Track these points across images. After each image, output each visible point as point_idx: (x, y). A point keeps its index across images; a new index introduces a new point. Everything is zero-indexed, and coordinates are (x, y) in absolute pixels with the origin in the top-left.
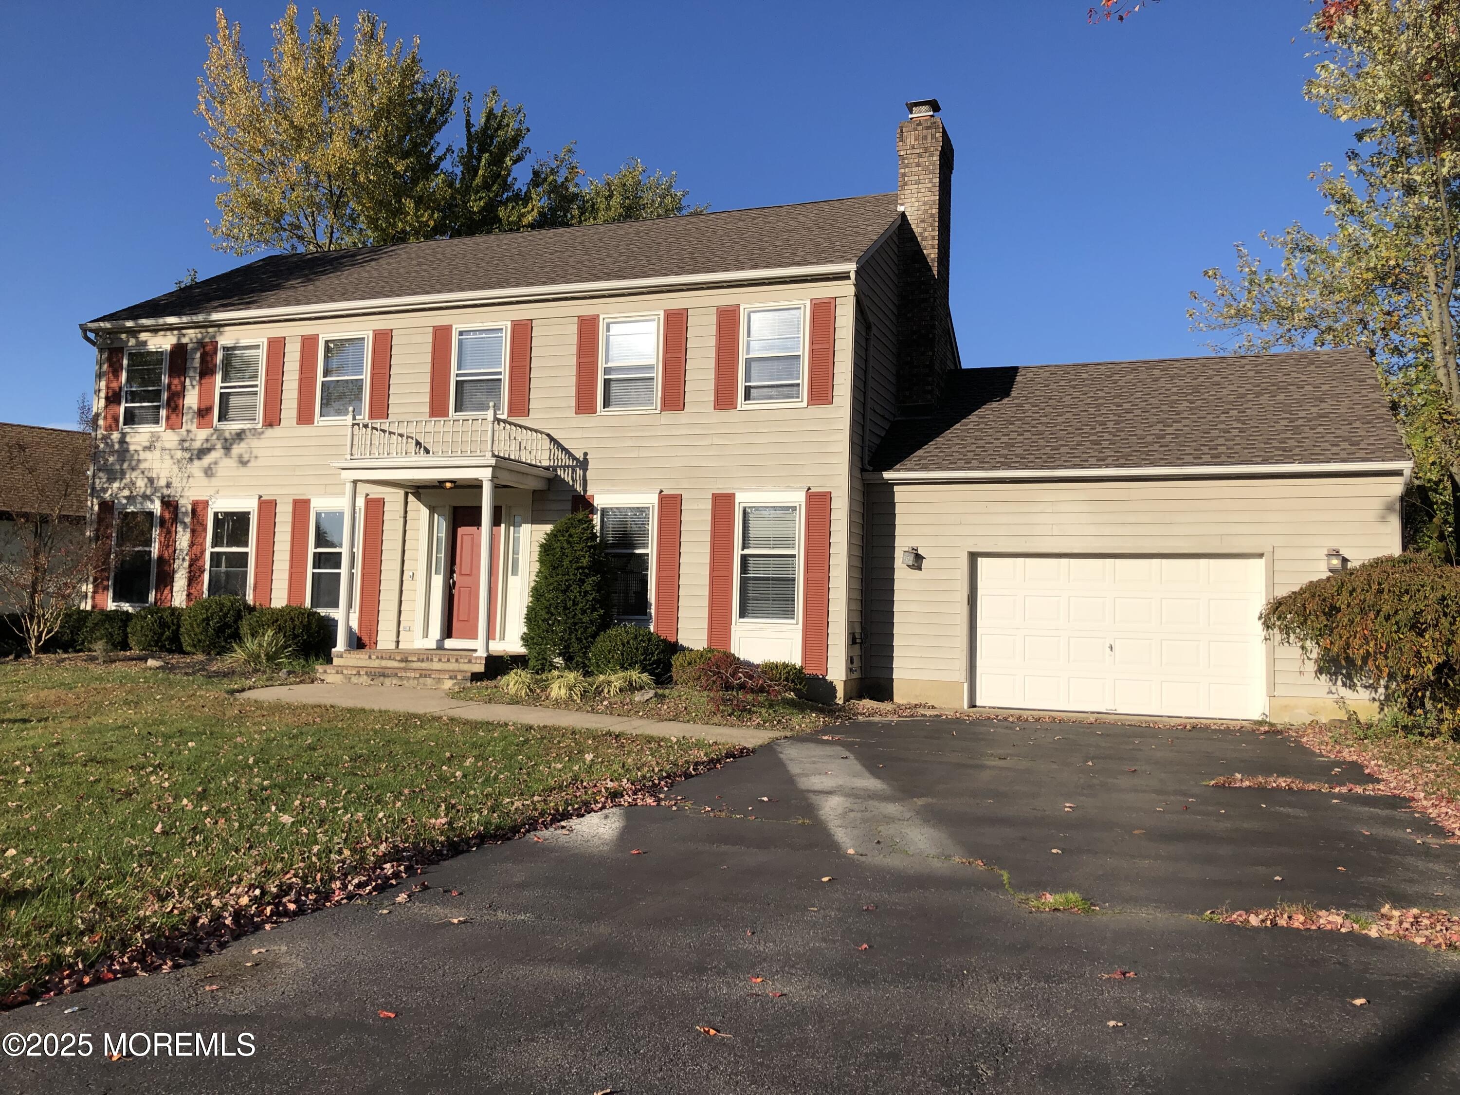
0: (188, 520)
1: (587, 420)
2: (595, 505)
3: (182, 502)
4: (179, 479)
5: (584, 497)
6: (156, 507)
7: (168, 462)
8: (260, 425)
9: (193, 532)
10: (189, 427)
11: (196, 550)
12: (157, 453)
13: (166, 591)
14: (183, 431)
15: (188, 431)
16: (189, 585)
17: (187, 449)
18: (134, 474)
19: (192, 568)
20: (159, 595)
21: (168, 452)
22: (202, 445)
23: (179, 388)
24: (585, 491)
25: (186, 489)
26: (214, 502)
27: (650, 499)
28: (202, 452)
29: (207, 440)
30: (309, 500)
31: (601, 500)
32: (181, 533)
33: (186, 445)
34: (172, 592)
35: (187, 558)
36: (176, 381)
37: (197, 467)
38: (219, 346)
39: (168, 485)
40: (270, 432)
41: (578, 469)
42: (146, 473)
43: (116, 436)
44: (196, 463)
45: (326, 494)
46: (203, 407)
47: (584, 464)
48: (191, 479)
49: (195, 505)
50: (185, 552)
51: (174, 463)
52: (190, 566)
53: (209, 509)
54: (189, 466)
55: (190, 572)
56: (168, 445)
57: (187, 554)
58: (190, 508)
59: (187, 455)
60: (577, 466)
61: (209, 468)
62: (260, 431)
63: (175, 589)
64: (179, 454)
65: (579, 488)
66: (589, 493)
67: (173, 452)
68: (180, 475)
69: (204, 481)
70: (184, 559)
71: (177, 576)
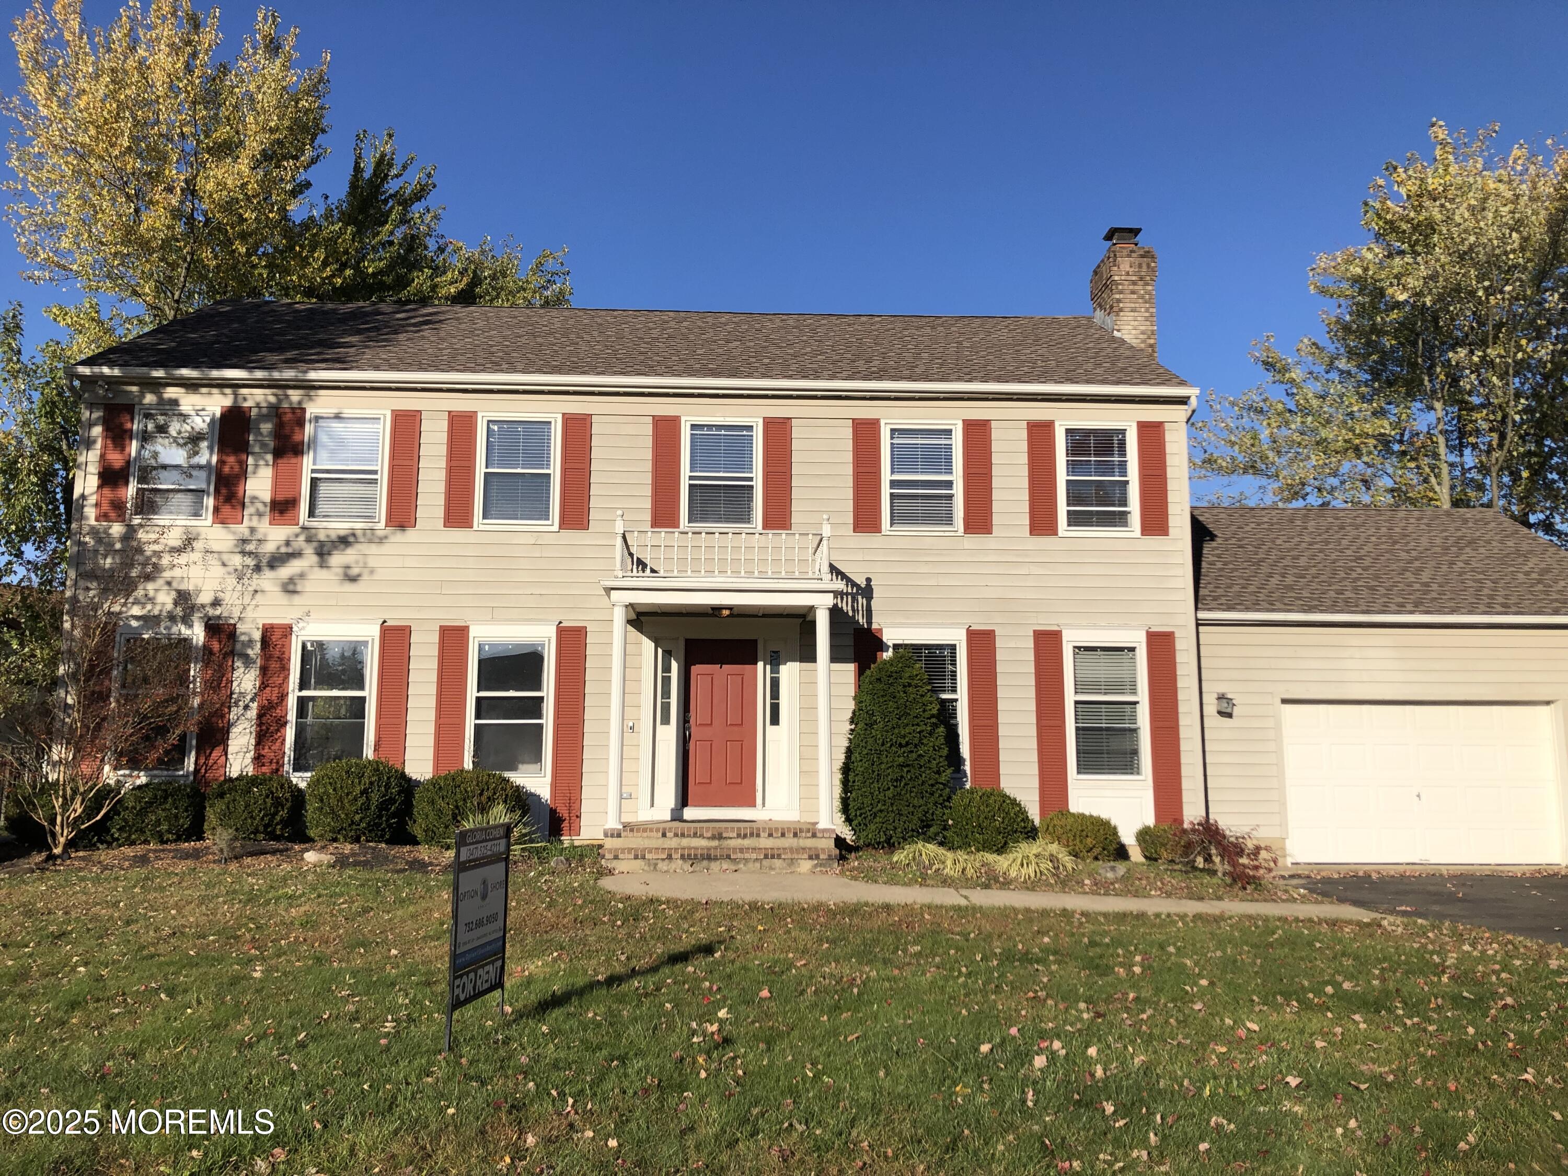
0: (255, 651)
1: (867, 540)
2: (885, 640)
3: (241, 628)
4: (236, 594)
5: (869, 629)
6: (197, 634)
7: (217, 571)
8: (382, 525)
9: (264, 670)
10: (254, 523)
11: (272, 694)
12: (195, 556)
13: (216, 754)
14: (242, 529)
15: (252, 530)
16: (259, 743)
17: (250, 553)
18: (150, 586)
19: (264, 720)
20: (202, 761)
21: (216, 555)
22: (278, 548)
23: (237, 469)
24: (870, 622)
25: (249, 609)
26: (303, 628)
27: (957, 637)
28: (276, 561)
29: (288, 543)
30: (468, 627)
31: (892, 635)
32: (242, 670)
33: (250, 547)
34: (226, 754)
35: (254, 705)
36: (231, 459)
37: (269, 580)
38: (308, 416)
39: (216, 603)
40: (399, 537)
41: (860, 598)
42: (175, 585)
43: (117, 529)
44: (268, 574)
45: (493, 620)
46: (280, 497)
47: (867, 591)
48: (258, 596)
49: (268, 633)
50: (249, 697)
51: (229, 573)
52: (260, 716)
53: (294, 637)
54: (255, 576)
55: (260, 725)
56: (216, 547)
57: (252, 700)
58: (257, 635)
59: (250, 562)
60: (857, 593)
61: (291, 580)
62: (380, 533)
63: (230, 750)
64: (237, 560)
65: (862, 620)
66: (874, 626)
67: (225, 557)
68: (239, 587)
69: (283, 599)
70: (246, 707)
71: (235, 731)
